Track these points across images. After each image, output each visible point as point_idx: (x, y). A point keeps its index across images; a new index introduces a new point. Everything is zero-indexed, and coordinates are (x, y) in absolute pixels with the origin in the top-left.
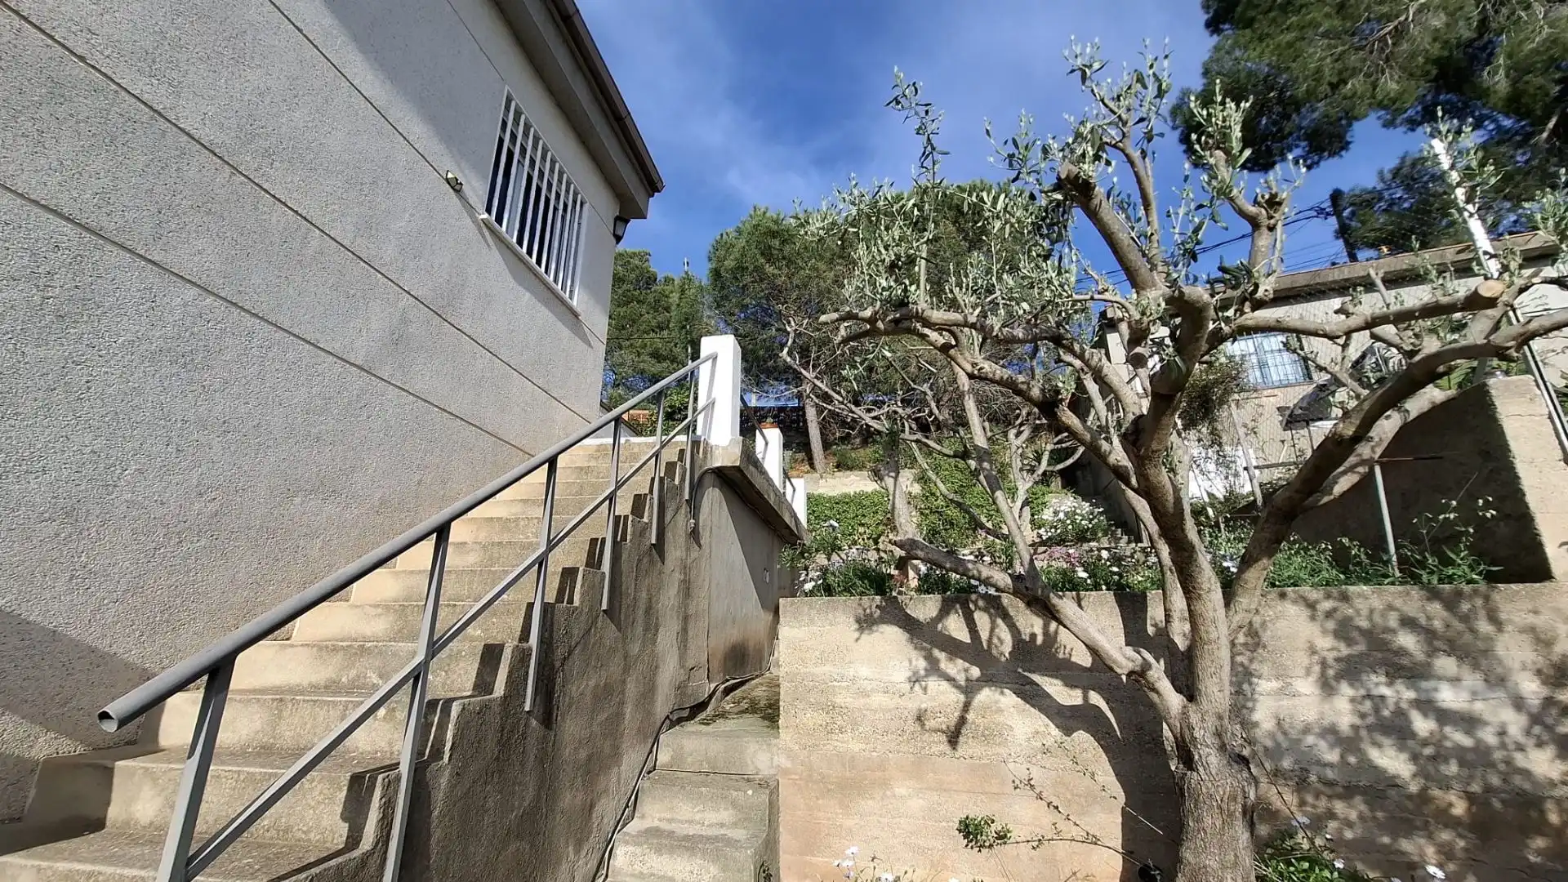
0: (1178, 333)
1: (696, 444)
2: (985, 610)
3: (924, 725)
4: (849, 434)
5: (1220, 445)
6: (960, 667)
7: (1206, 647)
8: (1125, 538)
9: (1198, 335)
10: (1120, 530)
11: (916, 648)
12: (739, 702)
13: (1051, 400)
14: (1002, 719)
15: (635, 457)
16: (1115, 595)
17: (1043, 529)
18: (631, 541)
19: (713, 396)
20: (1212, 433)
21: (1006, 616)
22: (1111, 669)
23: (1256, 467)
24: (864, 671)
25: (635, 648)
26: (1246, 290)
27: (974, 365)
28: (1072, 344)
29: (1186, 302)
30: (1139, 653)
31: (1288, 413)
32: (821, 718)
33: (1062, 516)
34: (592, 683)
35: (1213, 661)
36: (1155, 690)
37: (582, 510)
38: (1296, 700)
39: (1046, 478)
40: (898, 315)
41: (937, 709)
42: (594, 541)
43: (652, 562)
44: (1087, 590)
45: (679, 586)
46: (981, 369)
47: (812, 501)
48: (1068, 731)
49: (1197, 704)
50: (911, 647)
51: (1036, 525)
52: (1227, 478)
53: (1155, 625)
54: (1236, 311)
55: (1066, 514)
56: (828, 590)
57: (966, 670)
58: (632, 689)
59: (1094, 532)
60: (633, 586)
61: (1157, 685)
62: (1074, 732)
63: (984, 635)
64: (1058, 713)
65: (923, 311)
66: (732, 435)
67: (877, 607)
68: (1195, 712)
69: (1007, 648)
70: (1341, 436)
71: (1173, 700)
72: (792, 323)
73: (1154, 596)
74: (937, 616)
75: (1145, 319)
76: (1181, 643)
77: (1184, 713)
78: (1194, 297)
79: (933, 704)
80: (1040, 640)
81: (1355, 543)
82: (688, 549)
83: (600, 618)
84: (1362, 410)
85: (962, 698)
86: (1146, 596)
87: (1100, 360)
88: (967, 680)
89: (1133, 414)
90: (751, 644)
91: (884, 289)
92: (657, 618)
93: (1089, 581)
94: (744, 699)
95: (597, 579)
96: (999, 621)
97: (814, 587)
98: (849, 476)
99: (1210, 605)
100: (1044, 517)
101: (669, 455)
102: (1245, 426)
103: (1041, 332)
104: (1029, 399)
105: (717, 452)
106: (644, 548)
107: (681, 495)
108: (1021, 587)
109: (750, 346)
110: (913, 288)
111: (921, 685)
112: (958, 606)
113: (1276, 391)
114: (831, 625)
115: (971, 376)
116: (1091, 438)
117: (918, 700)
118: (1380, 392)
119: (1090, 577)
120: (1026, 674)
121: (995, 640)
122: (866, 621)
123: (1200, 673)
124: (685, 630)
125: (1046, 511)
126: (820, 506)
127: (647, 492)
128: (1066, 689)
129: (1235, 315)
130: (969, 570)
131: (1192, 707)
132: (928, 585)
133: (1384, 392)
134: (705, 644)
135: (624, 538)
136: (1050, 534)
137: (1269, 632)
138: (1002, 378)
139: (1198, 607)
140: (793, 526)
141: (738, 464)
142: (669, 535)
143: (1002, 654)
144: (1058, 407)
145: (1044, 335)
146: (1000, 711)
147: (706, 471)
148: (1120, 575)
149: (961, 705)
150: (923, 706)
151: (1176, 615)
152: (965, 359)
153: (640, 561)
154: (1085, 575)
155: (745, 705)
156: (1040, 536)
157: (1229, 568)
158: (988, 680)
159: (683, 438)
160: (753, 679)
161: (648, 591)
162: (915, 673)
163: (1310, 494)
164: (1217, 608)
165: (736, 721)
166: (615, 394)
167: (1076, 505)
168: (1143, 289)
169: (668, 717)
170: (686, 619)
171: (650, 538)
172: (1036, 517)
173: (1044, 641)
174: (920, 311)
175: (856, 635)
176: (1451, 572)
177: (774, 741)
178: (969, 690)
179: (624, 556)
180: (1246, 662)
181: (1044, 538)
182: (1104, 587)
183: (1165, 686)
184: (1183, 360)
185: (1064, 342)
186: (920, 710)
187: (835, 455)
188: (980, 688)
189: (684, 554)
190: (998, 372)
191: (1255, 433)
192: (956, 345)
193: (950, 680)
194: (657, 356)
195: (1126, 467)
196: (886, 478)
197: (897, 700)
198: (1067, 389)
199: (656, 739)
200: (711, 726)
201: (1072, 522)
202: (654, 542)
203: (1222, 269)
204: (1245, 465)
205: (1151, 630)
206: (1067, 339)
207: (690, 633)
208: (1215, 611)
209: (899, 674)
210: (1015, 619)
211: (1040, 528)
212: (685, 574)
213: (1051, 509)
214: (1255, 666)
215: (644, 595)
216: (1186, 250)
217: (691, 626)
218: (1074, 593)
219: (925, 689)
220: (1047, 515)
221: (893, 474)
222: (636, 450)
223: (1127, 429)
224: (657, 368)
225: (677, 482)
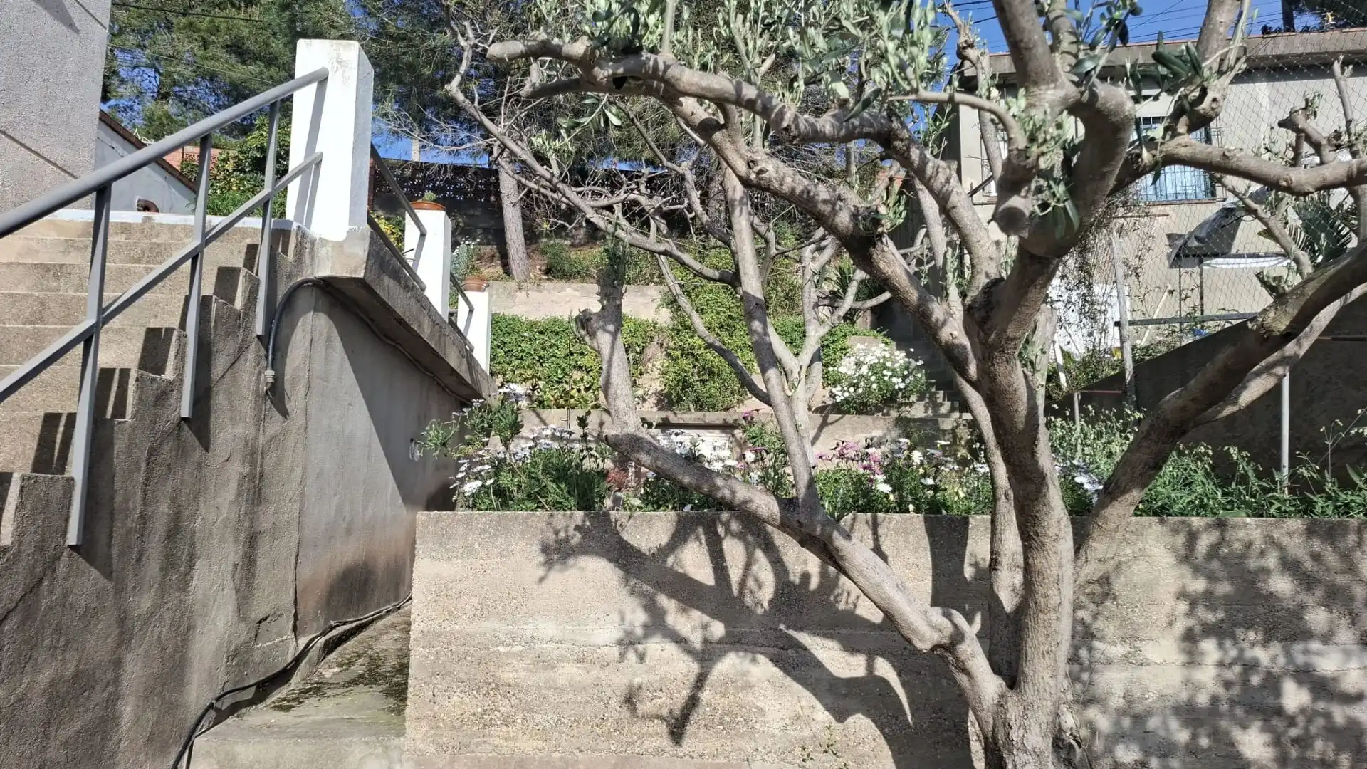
0: (1075, 160)
1: (280, 236)
2: (740, 537)
3: (635, 709)
4: (563, 227)
5: (1089, 286)
6: (697, 623)
7: (1041, 616)
8: (947, 404)
9: (1105, 170)
10: (942, 392)
11: (632, 593)
12: (349, 664)
13: (865, 234)
14: (751, 697)
15: (157, 252)
16: (926, 520)
17: (839, 388)
18: (134, 416)
19: (318, 150)
20: (1081, 268)
21: (770, 548)
22: (909, 641)
23: (1132, 323)
24: (548, 628)
25: (143, 603)
26: (1186, 96)
27: (751, 163)
28: (908, 149)
29: (1099, 112)
30: (948, 616)
31: (1179, 243)
32: (474, 703)
33: (864, 370)
34: (45, 677)
35: (1048, 636)
36: (965, 671)
37: (38, 350)
38: (1143, 672)
39: (850, 317)
40: (621, 71)
41: (656, 686)
42: (51, 420)
43: (182, 451)
44: (887, 512)
45: (240, 486)
46: (761, 172)
47: (500, 327)
48: (841, 715)
49: (1019, 693)
50: (624, 592)
51: (830, 380)
52: (1090, 334)
53: (976, 565)
54: (1166, 129)
55: (872, 368)
56: (503, 498)
57: (705, 627)
58: (135, 671)
59: (906, 392)
60: (140, 494)
61: (969, 664)
62: (849, 715)
63: (735, 574)
64: (829, 690)
65: (667, 67)
66: (351, 221)
67: (577, 528)
68: (1015, 704)
69: (767, 593)
70: (1269, 330)
71: (988, 684)
72: (470, 33)
73: (979, 524)
74: (668, 544)
75: (1035, 149)
76: (1008, 601)
77: (1001, 706)
78: (1111, 104)
79: (652, 677)
80: (814, 583)
81: (1244, 454)
82: (260, 421)
83: (64, 559)
84: (1303, 294)
85: (695, 668)
86: (967, 523)
87: (948, 180)
88: (706, 641)
89: (987, 275)
90: (381, 562)
91: (596, 16)
92: (192, 545)
93: (891, 497)
94: (359, 656)
95: (57, 491)
96: (759, 554)
97: (479, 489)
98: (563, 289)
99: (1054, 560)
100: (842, 370)
101: (227, 254)
102: (1126, 263)
103: (861, 125)
104: (832, 230)
105: (322, 252)
106: (167, 424)
107: (248, 329)
108: (794, 518)
109: (405, 58)
110: (652, 20)
111: (636, 651)
112: (700, 530)
113: (1168, 209)
114: (501, 556)
115: (745, 182)
116: (920, 298)
117: (632, 673)
118: (1332, 270)
119: (893, 492)
120: (791, 632)
121: (751, 583)
122: (557, 550)
123: (1029, 651)
124: (250, 559)
125: (845, 361)
126: (515, 336)
127: (176, 325)
128: (845, 655)
129: (1164, 137)
130: (718, 489)
131: (1012, 697)
132: (657, 495)
133: (1338, 272)
134: (291, 577)
135: (120, 410)
136: (846, 394)
137: (1122, 579)
138: (793, 190)
139: (1038, 560)
140: (463, 371)
141: (361, 275)
142: (220, 400)
143: (759, 603)
144: (875, 246)
145: (866, 130)
146: (748, 687)
147: (301, 285)
148: (935, 488)
149: (692, 679)
150: (637, 681)
151: (1005, 561)
152: (737, 151)
153: (153, 451)
154: (885, 488)
155: (359, 668)
156: (833, 396)
157: (1082, 484)
158: (734, 641)
159: (255, 222)
160: (381, 618)
161: (173, 500)
162: (629, 633)
163: (1210, 405)
164: (1064, 561)
165: (338, 700)
166: (159, 112)
167: (887, 355)
168: (1036, 83)
169: (211, 706)
170: (252, 540)
171: (178, 407)
172: (831, 369)
173: (821, 585)
174: (661, 66)
175: (541, 572)
176: (1349, 498)
177: (395, 741)
178: (707, 656)
179: (119, 445)
180: (1088, 619)
181: (838, 400)
182: (911, 507)
183: (979, 664)
184: (1076, 206)
185: (897, 143)
186: (630, 688)
187: (543, 253)
188: (724, 653)
189: (253, 429)
190: (788, 180)
191: (1137, 275)
192: (724, 126)
193: (680, 641)
194: (237, 49)
195: (964, 347)
196: (600, 334)
197: (596, 672)
198: (891, 217)
199: (188, 746)
200: (295, 712)
201: (878, 378)
202: (185, 413)
203: (1159, 58)
204: (1117, 319)
205: (968, 572)
206: (902, 140)
207: (261, 562)
208: (1060, 566)
209: (606, 634)
210: (782, 551)
211: (834, 384)
212: (253, 464)
213: (853, 359)
214: (1099, 624)
215: (164, 508)
216: (1111, 21)
217: (264, 548)
218: (869, 515)
219: (642, 657)
220: (846, 367)
221: (611, 328)
222: (163, 238)
223: (974, 301)
224: (240, 72)
225: (239, 304)
